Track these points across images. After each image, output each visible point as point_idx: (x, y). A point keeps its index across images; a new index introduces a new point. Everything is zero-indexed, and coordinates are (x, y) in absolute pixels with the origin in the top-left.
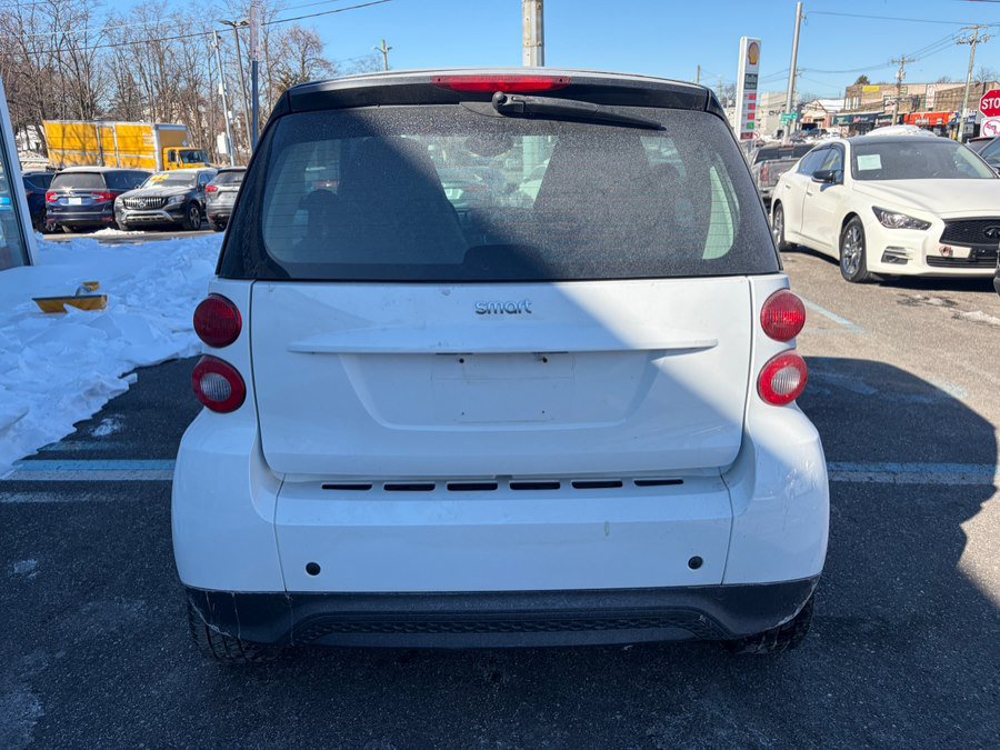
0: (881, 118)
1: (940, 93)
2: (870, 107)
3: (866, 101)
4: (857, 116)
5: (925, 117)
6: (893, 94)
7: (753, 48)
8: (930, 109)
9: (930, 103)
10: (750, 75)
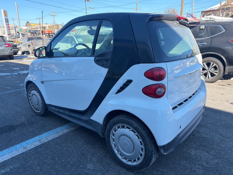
0: (37, 31)
1: (49, 26)
2: (34, 29)
3: (32, 27)
4: (32, 31)
5: (47, 31)
6: (38, 26)
7: (5, 12)
8: (48, 30)
9: (47, 28)
10: (6, 19)
